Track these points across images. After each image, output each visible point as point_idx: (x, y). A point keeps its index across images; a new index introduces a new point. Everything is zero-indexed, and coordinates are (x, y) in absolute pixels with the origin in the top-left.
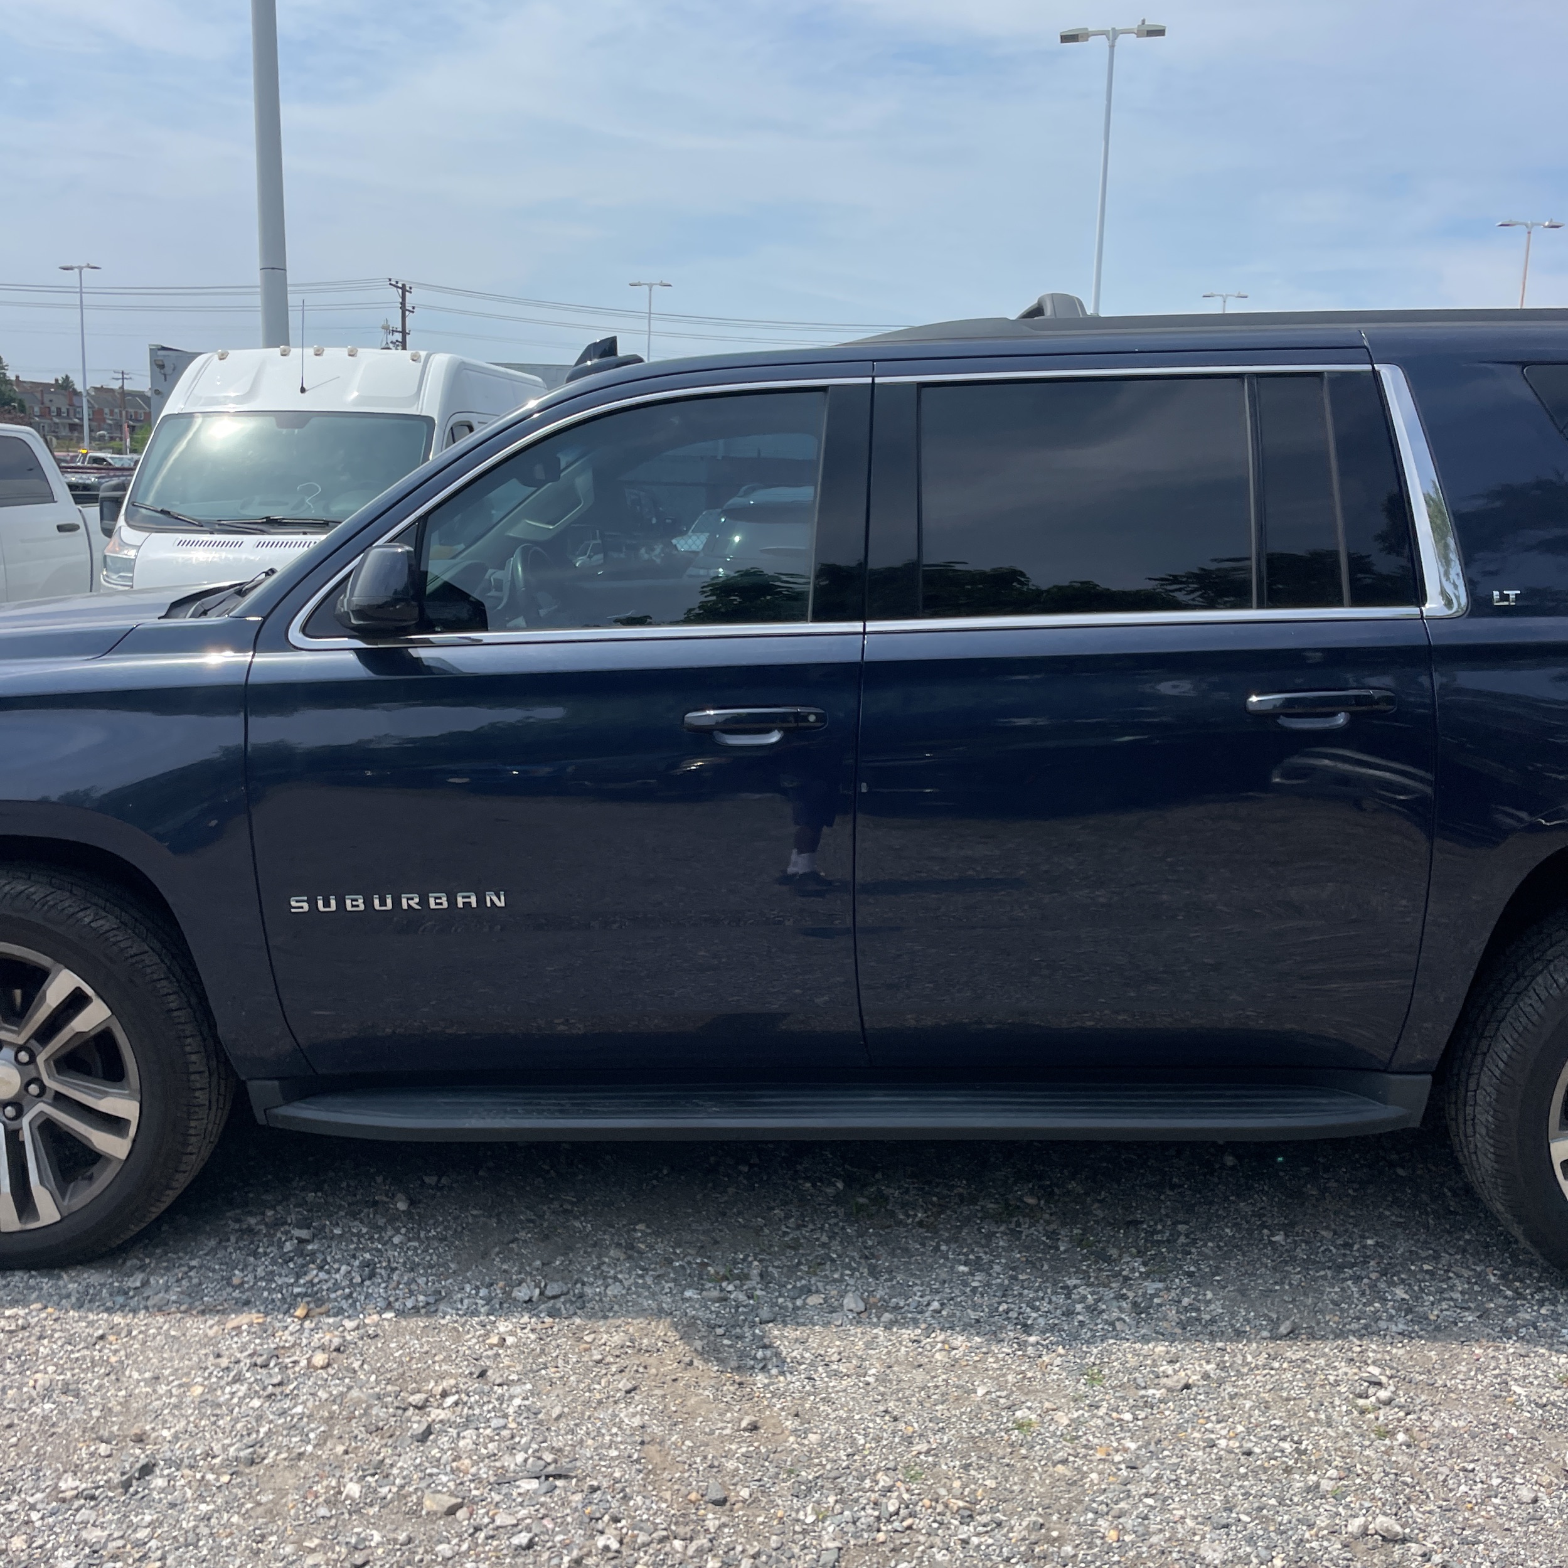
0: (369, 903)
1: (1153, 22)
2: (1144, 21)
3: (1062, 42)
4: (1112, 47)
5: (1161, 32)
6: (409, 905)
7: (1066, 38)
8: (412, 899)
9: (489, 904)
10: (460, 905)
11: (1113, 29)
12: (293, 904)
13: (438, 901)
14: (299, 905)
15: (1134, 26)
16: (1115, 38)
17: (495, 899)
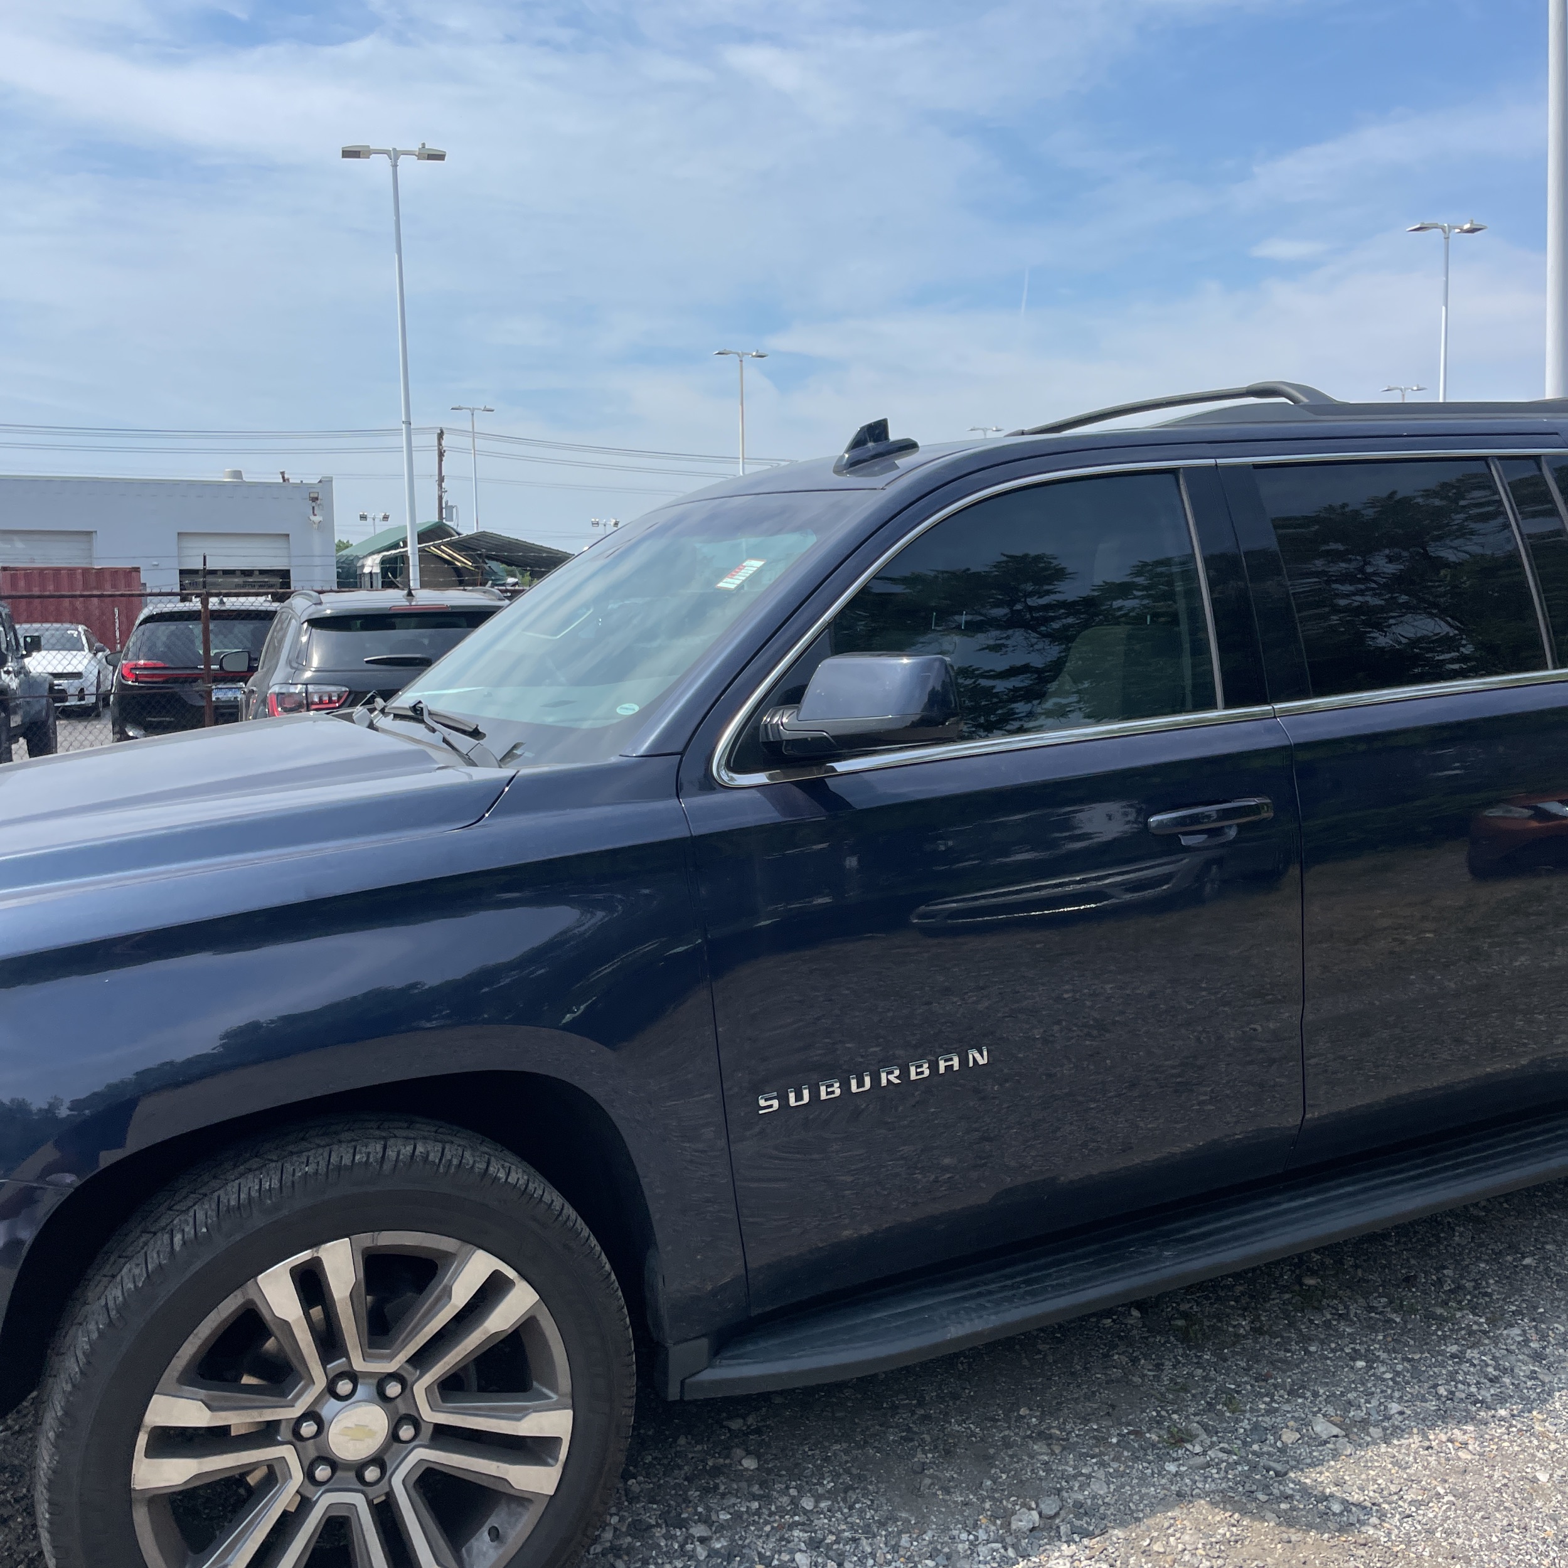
0: (844, 1086)
1: (433, 146)
2: (424, 145)
3: (344, 156)
4: (395, 166)
5: (440, 157)
6: (888, 1080)
7: (348, 153)
8: (892, 1073)
9: (971, 1064)
10: (942, 1070)
11: (394, 149)
12: (762, 1103)
13: (919, 1071)
14: (769, 1104)
15: (416, 148)
16: (397, 159)
17: (977, 1056)
